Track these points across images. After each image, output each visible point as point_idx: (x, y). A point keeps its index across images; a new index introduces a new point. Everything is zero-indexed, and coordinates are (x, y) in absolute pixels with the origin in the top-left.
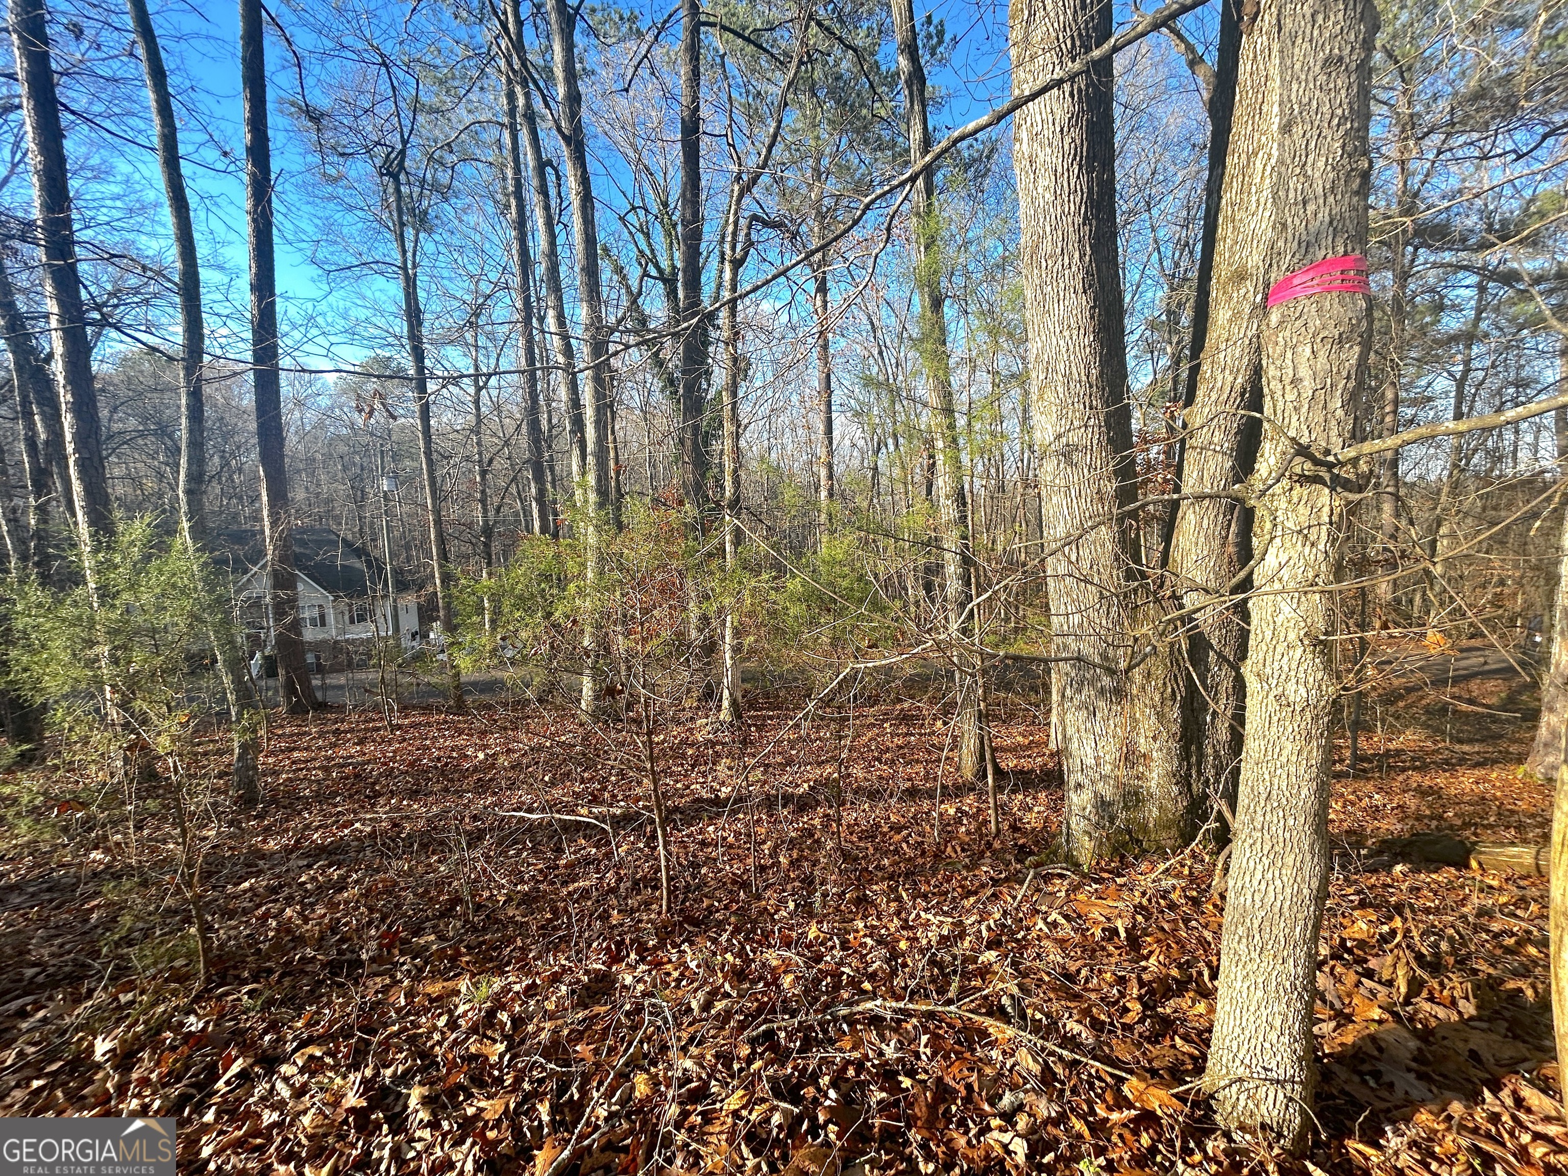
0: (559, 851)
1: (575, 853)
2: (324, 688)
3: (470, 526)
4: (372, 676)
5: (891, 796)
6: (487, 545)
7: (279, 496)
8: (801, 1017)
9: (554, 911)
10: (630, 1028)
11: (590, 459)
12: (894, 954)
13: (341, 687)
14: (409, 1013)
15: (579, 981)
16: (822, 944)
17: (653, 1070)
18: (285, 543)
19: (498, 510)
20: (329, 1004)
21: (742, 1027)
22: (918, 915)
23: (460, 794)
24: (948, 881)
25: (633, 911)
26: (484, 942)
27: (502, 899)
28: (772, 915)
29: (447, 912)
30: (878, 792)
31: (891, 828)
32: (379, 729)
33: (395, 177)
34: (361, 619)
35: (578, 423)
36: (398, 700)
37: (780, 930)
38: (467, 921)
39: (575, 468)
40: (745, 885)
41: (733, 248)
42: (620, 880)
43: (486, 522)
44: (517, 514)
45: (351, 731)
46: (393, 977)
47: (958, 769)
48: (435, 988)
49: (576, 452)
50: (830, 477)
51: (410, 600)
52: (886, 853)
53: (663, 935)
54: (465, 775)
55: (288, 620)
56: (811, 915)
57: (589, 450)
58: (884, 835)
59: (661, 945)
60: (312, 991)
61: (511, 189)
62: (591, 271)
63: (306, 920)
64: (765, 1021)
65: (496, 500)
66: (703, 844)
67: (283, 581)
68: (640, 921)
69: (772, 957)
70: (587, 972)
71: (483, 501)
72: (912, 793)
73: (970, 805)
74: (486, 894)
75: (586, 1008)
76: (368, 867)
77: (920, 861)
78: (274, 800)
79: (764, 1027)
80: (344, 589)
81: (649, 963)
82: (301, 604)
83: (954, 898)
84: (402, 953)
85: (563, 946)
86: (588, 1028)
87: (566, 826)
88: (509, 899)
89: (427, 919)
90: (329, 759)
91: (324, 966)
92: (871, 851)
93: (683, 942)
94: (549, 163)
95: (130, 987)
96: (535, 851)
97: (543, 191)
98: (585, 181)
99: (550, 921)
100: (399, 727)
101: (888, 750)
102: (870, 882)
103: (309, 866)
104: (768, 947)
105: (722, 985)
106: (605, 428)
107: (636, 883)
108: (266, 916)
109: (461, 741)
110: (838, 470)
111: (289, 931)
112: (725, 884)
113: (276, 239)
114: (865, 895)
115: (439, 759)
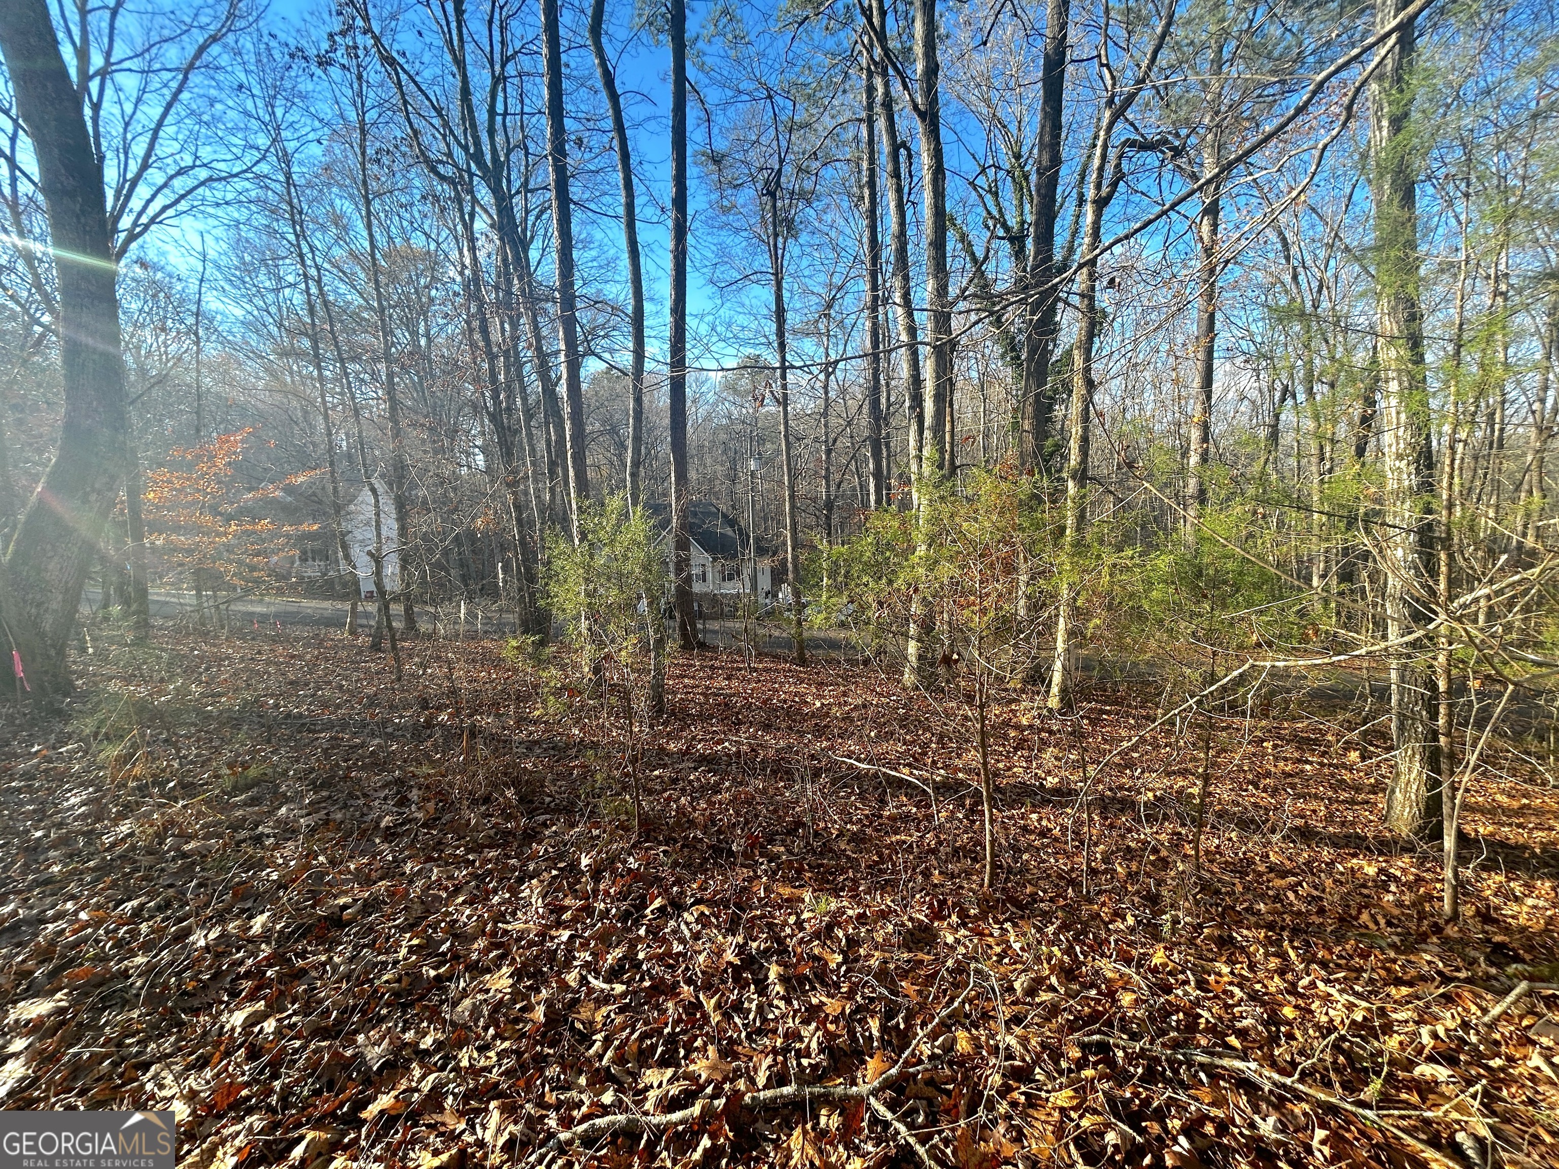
0: (883, 802)
1: (897, 807)
2: (705, 631)
3: (814, 500)
4: (738, 625)
5: (1273, 831)
6: (828, 518)
7: (682, 476)
8: (1144, 1043)
9: (880, 855)
10: (952, 984)
11: (927, 434)
12: (1274, 1019)
13: (715, 632)
14: (766, 905)
15: (903, 925)
16: (1170, 973)
17: (974, 1031)
18: (684, 513)
19: (839, 486)
20: (713, 877)
21: (1072, 1027)
22: (1313, 985)
23: (801, 734)
24: (1365, 956)
25: (952, 876)
26: (822, 865)
27: (835, 833)
28: (1106, 924)
29: (791, 831)
30: (1253, 821)
31: (1271, 869)
32: (740, 669)
33: (772, 194)
34: (731, 578)
35: (917, 400)
36: (756, 647)
37: (1116, 941)
38: (808, 843)
39: (912, 443)
40: (1072, 882)
41: (1098, 186)
42: (940, 843)
43: (828, 496)
44: (854, 489)
45: (722, 668)
46: (755, 872)
47: (1384, 819)
48: (786, 891)
49: (914, 427)
50: (1205, 439)
51: (766, 564)
52: (1263, 897)
53: (984, 907)
54: (805, 718)
55: (684, 575)
56: (1157, 937)
57: (926, 424)
58: (1260, 875)
59: (983, 916)
60: (701, 864)
61: (865, 179)
62: (939, 244)
63: (694, 809)
64: (1099, 1032)
65: (837, 477)
66: (1025, 829)
67: (682, 545)
68: (962, 888)
69: (1109, 968)
70: (911, 919)
71: (827, 478)
72: (1306, 834)
73: (1404, 870)
74: (822, 825)
75: (910, 951)
76: (734, 779)
77: (1318, 920)
78: (673, 713)
79: (1096, 1037)
80: (722, 552)
81: (970, 930)
82: (692, 562)
83: (1371, 981)
84: (761, 856)
85: (889, 889)
86: (912, 969)
87: (891, 781)
88: (841, 834)
89: (777, 833)
90: (707, 688)
91: (709, 847)
92: (1239, 888)
93: (1006, 920)
94: (904, 145)
95: (597, 825)
96: (862, 797)
97: (896, 174)
98: (937, 155)
99: (876, 863)
100: (756, 670)
101: (1268, 774)
102: (1239, 924)
103: (696, 769)
104: (1103, 955)
105: (1048, 977)
106: (944, 401)
107: (956, 851)
108: (669, 799)
109: (802, 688)
110: (1217, 429)
111: (684, 815)
112: (1049, 876)
113: (688, 269)
114: (1232, 938)
115: (785, 701)
